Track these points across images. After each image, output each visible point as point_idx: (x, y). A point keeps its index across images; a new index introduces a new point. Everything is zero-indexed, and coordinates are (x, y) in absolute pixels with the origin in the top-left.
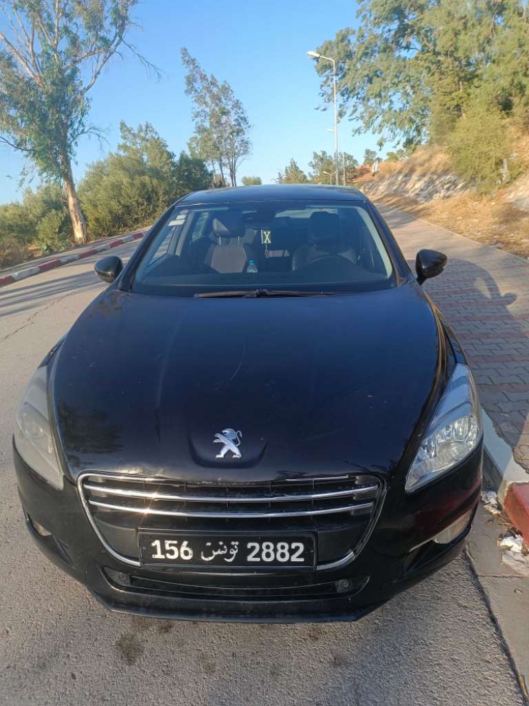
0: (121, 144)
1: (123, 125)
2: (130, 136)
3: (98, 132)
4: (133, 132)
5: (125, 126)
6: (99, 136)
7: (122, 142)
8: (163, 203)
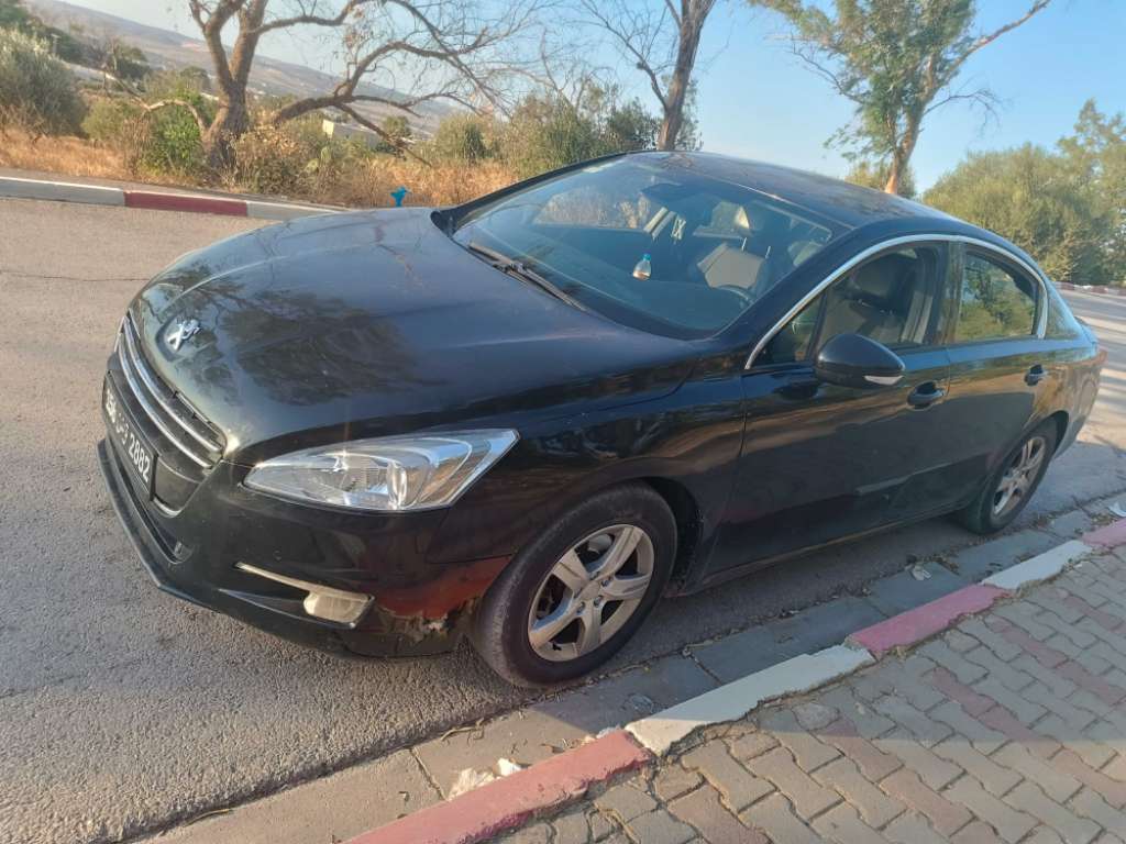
0: (1068, 137)
1: (1090, 106)
2: (1092, 128)
3: (989, 101)
4: (1101, 122)
5: (1093, 110)
6: (989, 108)
7: (1070, 134)
8: (1065, 251)
